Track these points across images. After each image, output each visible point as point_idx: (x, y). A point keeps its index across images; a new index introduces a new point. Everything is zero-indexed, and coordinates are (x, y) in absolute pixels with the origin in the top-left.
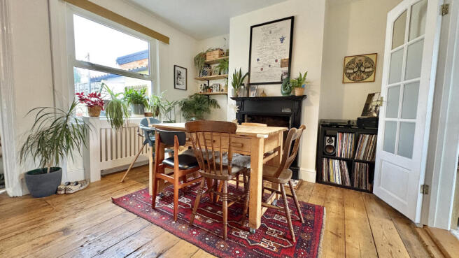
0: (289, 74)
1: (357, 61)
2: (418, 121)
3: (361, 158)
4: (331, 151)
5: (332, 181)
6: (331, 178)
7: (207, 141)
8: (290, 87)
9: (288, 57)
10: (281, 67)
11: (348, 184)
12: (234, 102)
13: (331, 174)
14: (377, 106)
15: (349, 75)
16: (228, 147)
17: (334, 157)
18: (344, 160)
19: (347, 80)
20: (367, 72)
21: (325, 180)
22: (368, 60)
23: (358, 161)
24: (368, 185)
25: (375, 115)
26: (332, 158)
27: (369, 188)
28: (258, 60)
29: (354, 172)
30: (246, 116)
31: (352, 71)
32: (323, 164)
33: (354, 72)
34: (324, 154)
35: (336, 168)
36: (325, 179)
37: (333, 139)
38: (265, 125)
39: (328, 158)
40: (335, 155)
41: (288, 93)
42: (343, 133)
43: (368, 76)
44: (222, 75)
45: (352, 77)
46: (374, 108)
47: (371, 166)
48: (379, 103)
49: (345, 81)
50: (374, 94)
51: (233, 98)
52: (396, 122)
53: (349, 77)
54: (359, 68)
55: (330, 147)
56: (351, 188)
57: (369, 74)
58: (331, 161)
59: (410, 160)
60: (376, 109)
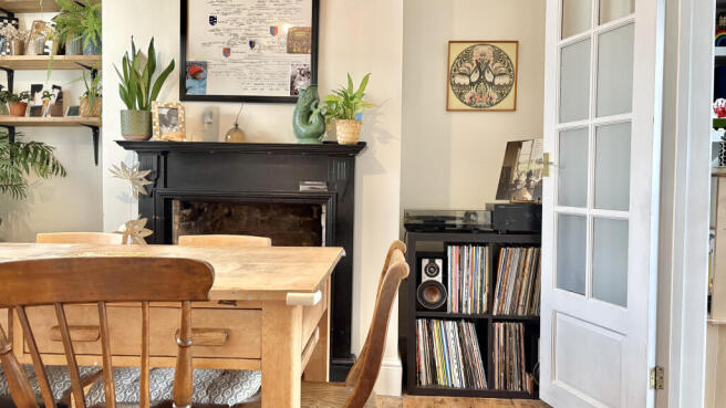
0: (313, 73)
1: (476, 56)
2: (633, 215)
3: (507, 311)
4: (436, 299)
5: (441, 381)
6: (440, 373)
7: (75, 335)
8: (321, 116)
9: (308, 23)
10: (290, 51)
11: (481, 383)
12: (131, 158)
13: (439, 363)
14: (529, 174)
15: (460, 91)
16: (175, 351)
17: (441, 313)
18: (468, 319)
19: (455, 102)
20: (499, 86)
21: (424, 383)
22: (499, 56)
23: (500, 319)
24: (528, 379)
25: (528, 197)
26: (437, 318)
27: (528, 387)
28: (213, 20)
29: (493, 349)
30: (176, 206)
31: (466, 81)
32: (416, 336)
33: (472, 84)
34: (419, 308)
35: (451, 342)
36: (425, 379)
37: (439, 262)
38: (266, 241)
39: (429, 319)
40: (444, 308)
41: (318, 135)
42: (460, 244)
43: (502, 96)
44: (70, 55)
45: (467, 97)
46: (523, 178)
47: (532, 328)
48: (534, 167)
49: (452, 107)
50: (518, 145)
51: (126, 145)
52: (583, 218)
53: (460, 96)
54: (482, 73)
55: (432, 286)
56: (490, 393)
57: (503, 92)
58: (436, 325)
59: (622, 308)
60: (528, 181)
